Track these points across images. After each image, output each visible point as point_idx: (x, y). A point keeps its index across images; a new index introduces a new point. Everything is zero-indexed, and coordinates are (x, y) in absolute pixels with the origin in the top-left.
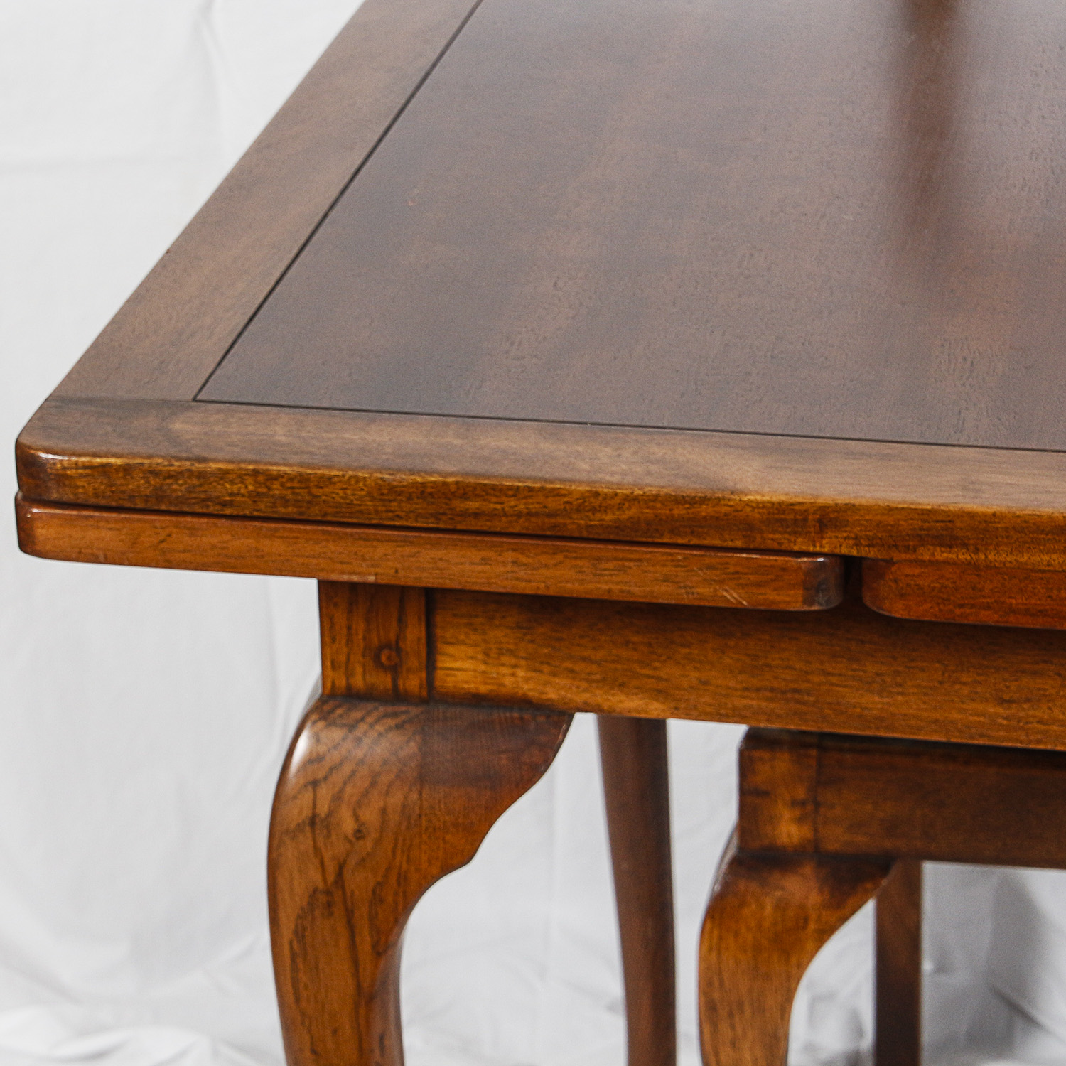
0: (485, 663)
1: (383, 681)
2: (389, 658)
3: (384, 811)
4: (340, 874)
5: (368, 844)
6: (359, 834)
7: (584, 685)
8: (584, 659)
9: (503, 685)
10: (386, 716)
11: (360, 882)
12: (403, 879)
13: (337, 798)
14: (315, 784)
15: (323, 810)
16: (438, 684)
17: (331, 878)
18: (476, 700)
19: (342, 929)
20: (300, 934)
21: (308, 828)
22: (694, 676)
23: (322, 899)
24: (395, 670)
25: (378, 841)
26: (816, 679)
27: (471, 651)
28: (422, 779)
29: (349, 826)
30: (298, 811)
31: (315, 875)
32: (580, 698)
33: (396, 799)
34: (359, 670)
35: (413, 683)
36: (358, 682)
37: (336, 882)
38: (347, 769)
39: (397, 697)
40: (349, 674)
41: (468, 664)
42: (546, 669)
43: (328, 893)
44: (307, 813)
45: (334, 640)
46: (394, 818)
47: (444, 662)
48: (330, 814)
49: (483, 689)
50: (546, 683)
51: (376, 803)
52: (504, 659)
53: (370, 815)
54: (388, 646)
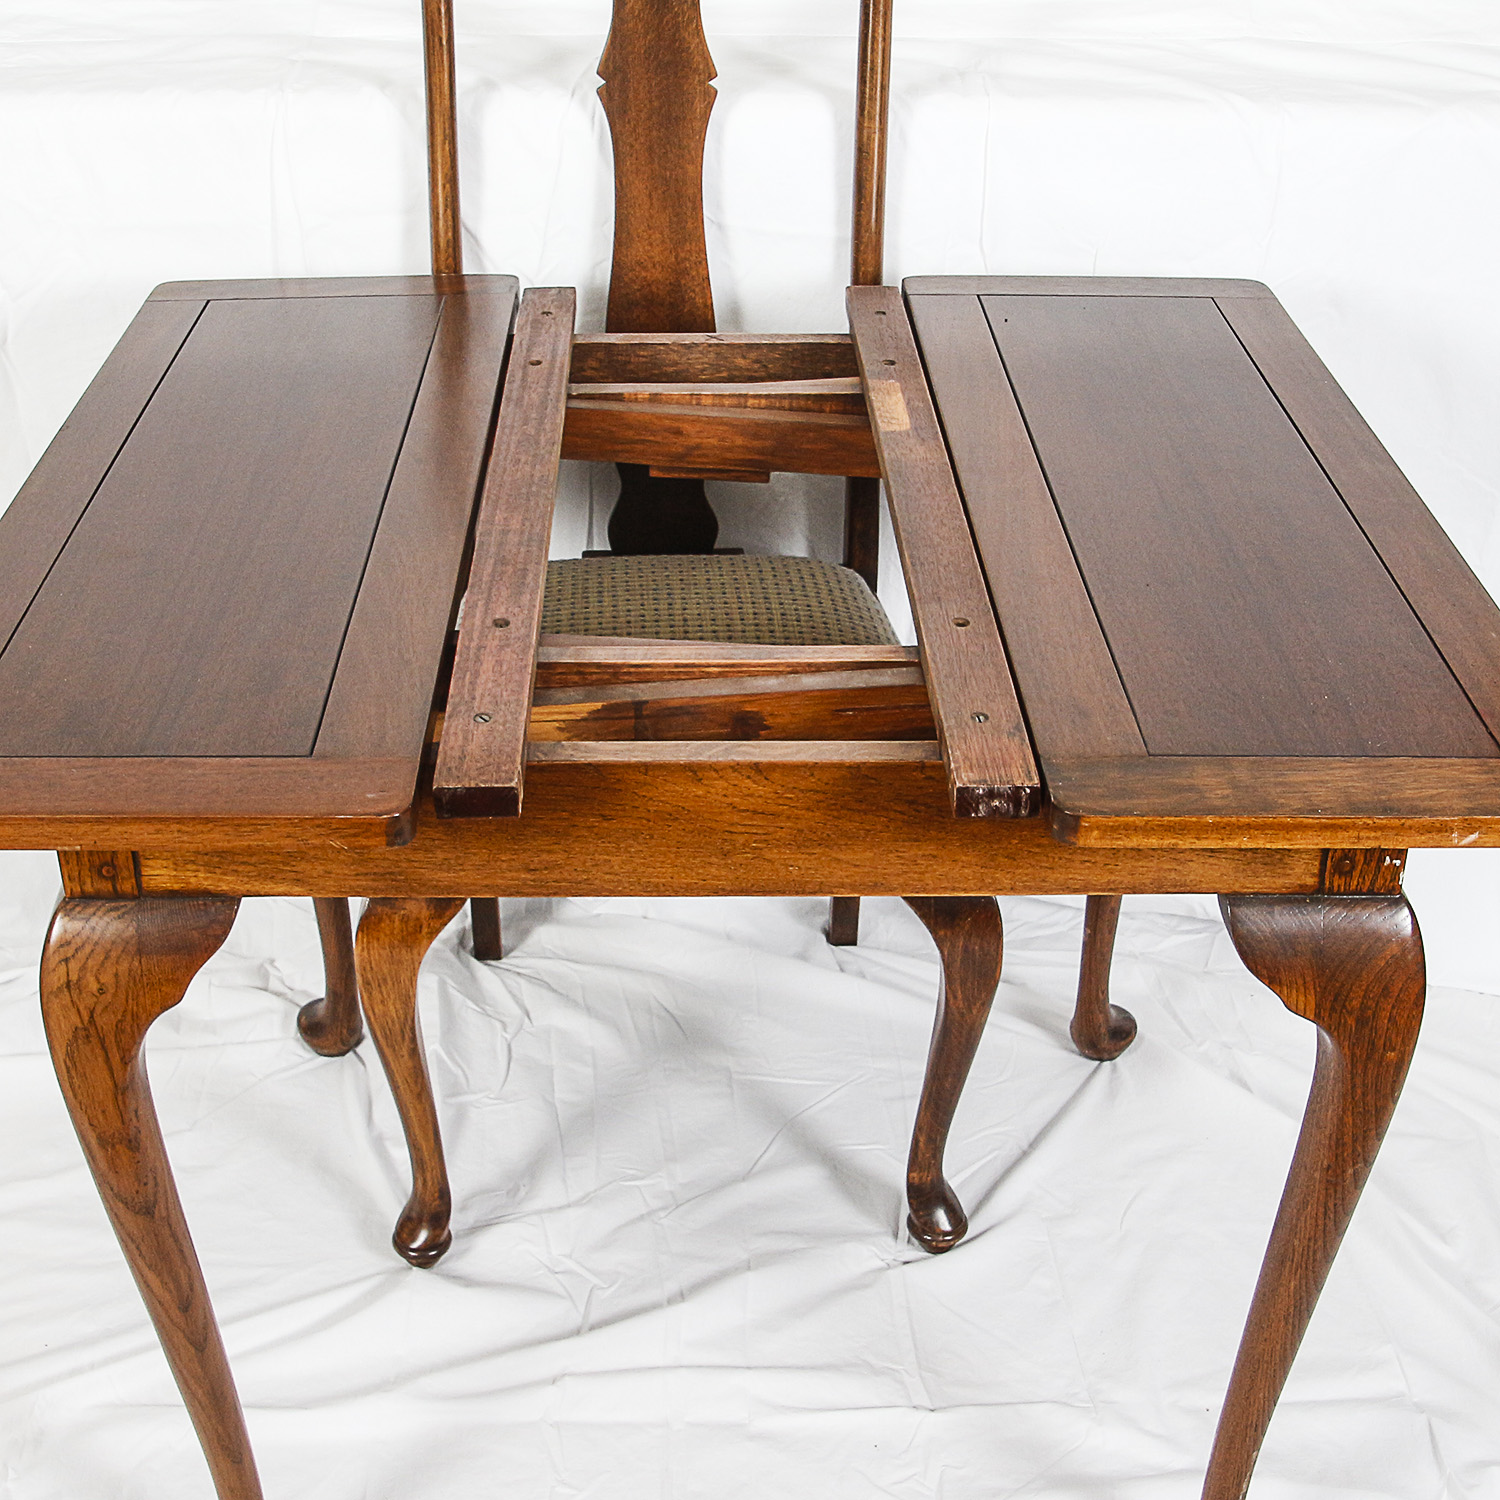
0: (176, 870)
1: (105, 886)
2: (108, 872)
3: (116, 975)
4: (92, 1017)
5: (108, 997)
6: (101, 991)
7: (246, 879)
8: (243, 863)
9: (190, 883)
10: (111, 910)
11: (106, 1021)
12: (135, 1016)
13: (83, 968)
14: (66, 960)
15: (74, 977)
16: (144, 885)
17: (86, 1018)
18: (172, 895)
19: (98, 1051)
20: (70, 1055)
21: (66, 990)
22: (320, 869)
23: (82, 1033)
24: (113, 879)
25: (115, 995)
26: (404, 865)
27: (165, 863)
28: (140, 952)
29: (94, 987)
30: (58, 978)
31: (75, 1019)
32: (243, 888)
33: (124, 967)
34: (88, 881)
35: (127, 886)
36: (88, 888)
37: (90, 1022)
38: (88, 949)
39: (117, 896)
40: (82, 883)
41: (163, 872)
42: (217, 870)
43: (85, 1029)
44: (64, 980)
45: (68, 863)
46: (123, 981)
47: (146, 871)
48: (79, 980)
49: (176, 887)
50: (220, 880)
51: (110, 970)
52: (189, 867)
53: (107, 978)
54: (106, 864)
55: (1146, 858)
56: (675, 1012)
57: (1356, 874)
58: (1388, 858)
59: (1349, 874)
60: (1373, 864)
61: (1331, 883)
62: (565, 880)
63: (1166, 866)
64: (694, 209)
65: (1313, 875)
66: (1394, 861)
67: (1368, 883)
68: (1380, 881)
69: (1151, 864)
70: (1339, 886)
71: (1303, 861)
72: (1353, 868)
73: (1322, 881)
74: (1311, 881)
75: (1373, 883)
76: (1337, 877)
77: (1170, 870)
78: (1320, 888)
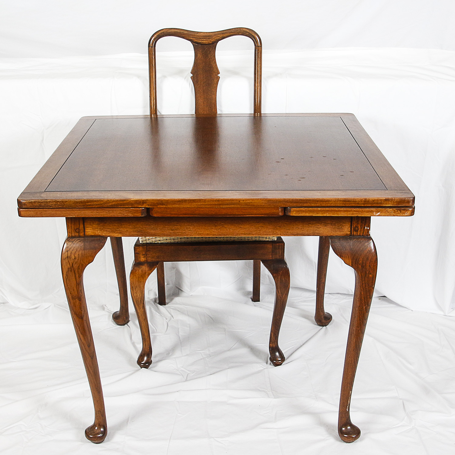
0: (93, 230)
1: (77, 234)
2: (78, 231)
3: (79, 255)
4: (72, 265)
5: (76, 260)
6: (75, 258)
7: (108, 233)
8: (108, 228)
9: (96, 233)
10: (78, 240)
11: (76, 266)
12: (82, 265)
13: (71, 253)
14: (67, 251)
15: (69, 255)
16: (86, 234)
17: (71, 265)
18: (92, 236)
19: (73, 274)
21: (67, 258)
22: (126, 230)
23: (70, 269)
24: (79, 232)
25: (78, 260)
26: (144, 229)
27: (90, 228)
28: (84, 249)
29: (73, 257)
30: (65, 256)
31: (68, 265)
32: (108, 235)
33: (80, 253)
34: (73, 233)
35: (82, 234)
36: (73, 235)
37: (72, 266)
38: (72, 248)
39: (79, 237)
40: (72, 234)
41: (90, 231)
42: (103, 230)
43: (71, 268)
44: (67, 256)
45: (69, 228)
47: (86, 231)
48: (70, 256)
49: (93, 234)
50: (103, 233)
51: (77, 253)
52: (96, 229)
53: (77, 256)
54: (77, 229)
55: (310, 227)
56: (211, 316)
57: (359, 231)
58: (366, 227)
59: (357, 231)
60: (363, 229)
61: (353, 233)
62: (180, 232)
63: (315, 229)
64: (215, 106)
65: (349, 231)
66: (368, 228)
67: (362, 234)
68: (365, 233)
69: (312, 229)
70: (355, 234)
71: (346, 228)
72: (358, 229)
73: (351, 233)
74: (349, 233)
75: (363, 233)
76: (354, 232)
77: (316, 230)
78: (351, 235)
